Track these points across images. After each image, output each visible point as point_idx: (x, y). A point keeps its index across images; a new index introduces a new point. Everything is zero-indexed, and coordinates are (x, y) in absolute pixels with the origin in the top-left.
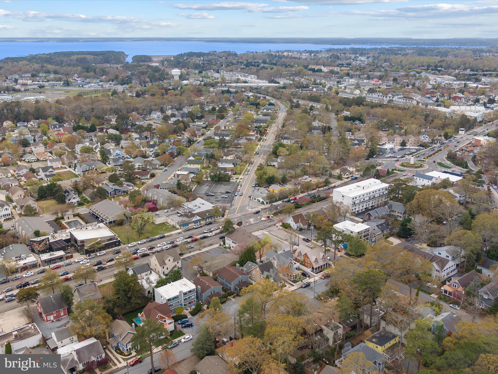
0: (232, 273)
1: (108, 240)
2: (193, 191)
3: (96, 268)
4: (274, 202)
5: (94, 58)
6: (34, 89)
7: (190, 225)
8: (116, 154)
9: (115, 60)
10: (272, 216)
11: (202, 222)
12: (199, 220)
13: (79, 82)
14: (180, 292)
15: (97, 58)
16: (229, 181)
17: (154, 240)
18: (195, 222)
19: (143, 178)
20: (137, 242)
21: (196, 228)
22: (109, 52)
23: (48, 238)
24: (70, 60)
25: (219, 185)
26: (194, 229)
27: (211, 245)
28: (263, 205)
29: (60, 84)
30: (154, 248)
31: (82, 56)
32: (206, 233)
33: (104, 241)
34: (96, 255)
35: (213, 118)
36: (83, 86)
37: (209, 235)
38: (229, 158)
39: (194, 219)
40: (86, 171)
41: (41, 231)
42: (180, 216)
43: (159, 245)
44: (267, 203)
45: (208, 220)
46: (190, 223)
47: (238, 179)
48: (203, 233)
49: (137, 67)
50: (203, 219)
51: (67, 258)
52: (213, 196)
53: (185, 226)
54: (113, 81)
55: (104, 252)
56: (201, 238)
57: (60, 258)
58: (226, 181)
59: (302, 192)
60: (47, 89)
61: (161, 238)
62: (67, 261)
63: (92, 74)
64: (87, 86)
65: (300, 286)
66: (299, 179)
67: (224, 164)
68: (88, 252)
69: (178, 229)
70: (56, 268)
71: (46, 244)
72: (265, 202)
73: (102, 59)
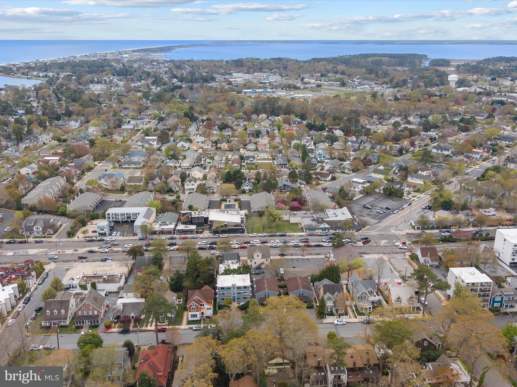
0: (298, 284)
1: (235, 226)
2: (354, 199)
3: (208, 246)
4: (427, 229)
5: (389, 60)
6: (312, 87)
7: (317, 231)
8: (318, 154)
9: (409, 63)
10: (410, 242)
11: (330, 231)
12: (328, 229)
13: (356, 83)
14: (233, 285)
15: (392, 61)
16: (401, 197)
17: (274, 236)
18: (323, 229)
19: (322, 179)
20: (258, 234)
21: (320, 235)
22: (411, 55)
23: (191, 213)
24: (366, 62)
25: (387, 200)
26: (318, 235)
27: (319, 254)
28: (414, 230)
29: (337, 84)
30: (267, 243)
31: (378, 58)
32: (325, 242)
33: (231, 226)
34: (219, 237)
35: (454, 129)
36: (356, 88)
37: (325, 245)
38: (425, 173)
39: (322, 226)
40: (281, 165)
41: (195, 206)
42: (312, 220)
43: (272, 241)
44: (418, 228)
45: (338, 231)
46: (317, 229)
47: (414, 197)
48: (322, 242)
49: (424, 70)
50: (332, 228)
51: (198, 232)
52: (369, 208)
53: (312, 230)
54: (387, 84)
55: (226, 235)
56: (315, 246)
57: (191, 231)
58: (397, 196)
59: (474, 226)
60: (323, 88)
61: (281, 236)
62: (195, 236)
63: (373, 76)
64: (360, 88)
65: (362, 320)
66: (481, 210)
67: (414, 179)
68: (215, 232)
69: (304, 232)
70: (183, 239)
71: (188, 217)
72: (416, 227)
73: (397, 62)
